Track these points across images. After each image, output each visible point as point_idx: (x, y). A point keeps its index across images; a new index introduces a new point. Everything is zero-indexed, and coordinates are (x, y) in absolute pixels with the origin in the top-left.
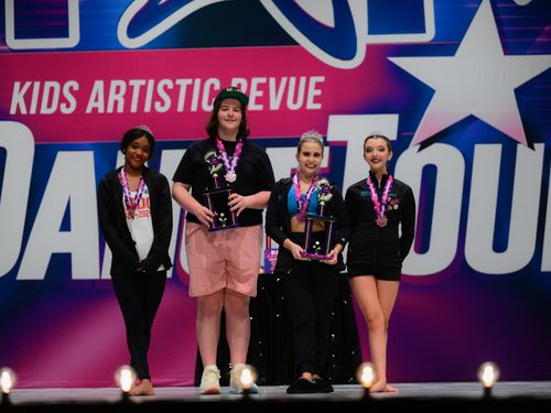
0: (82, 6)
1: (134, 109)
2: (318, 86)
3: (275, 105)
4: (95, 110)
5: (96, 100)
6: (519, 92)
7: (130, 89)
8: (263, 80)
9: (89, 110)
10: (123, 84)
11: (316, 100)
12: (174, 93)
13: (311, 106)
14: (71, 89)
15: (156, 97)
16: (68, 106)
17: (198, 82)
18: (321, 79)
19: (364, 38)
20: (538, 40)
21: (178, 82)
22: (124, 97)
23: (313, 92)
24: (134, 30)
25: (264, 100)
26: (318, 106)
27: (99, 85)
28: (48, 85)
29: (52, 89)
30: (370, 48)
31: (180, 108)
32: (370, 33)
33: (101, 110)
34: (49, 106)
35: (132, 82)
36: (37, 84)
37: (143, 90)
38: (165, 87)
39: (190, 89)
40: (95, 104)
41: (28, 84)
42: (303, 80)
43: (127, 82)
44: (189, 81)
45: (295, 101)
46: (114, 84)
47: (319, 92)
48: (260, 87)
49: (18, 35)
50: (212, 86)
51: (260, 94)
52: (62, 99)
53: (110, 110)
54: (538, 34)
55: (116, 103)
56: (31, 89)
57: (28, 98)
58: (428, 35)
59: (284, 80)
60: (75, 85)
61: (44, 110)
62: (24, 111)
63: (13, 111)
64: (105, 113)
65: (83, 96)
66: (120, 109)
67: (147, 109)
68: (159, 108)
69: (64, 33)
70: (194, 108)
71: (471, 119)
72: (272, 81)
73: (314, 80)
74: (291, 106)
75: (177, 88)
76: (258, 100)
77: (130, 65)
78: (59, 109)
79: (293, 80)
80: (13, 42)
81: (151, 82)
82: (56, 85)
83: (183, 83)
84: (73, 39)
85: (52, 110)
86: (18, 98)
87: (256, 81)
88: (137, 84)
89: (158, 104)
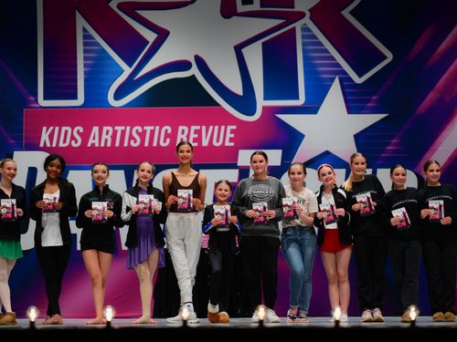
0: (86, 80)
1: (117, 144)
2: (232, 131)
3: (205, 143)
4: (93, 144)
5: (94, 139)
6: (356, 137)
7: (115, 132)
8: (198, 127)
9: (89, 145)
10: (110, 129)
11: (231, 140)
12: (142, 135)
13: (228, 144)
14: (78, 131)
15: (131, 137)
16: (76, 142)
17: (157, 128)
18: (234, 127)
19: (261, 102)
20: (369, 105)
21: (146, 128)
22: (112, 137)
23: (229, 135)
24: (118, 96)
25: (198, 140)
26: (232, 144)
27: (96, 130)
28: (64, 129)
29: (66, 132)
30: (265, 108)
31: (146, 144)
32: (265, 99)
33: (97, 145)
34: (65, 142)
35: (116, 128)
36: (57, 128)
37: (123, 133)
38: (137, 131)
39: (152, 132)
40: (93, 141)
41: (51, 128)
42: (223, 127)
43: (113, 128)
44: (152, 128)
45: (218, 141)
46: (105, 128)
47: (232, 136)
48: (196, 132)
49: (45, 98)
50: (166, 131)
51: (196, 136)
52: (73, 138)
53: (102, 145)
54: (369, 101)
55: (106, 140)
56: (53, 131)
57: (51, 137)
58: (301, 101)
59: (211, 128)
60: (81, 130)
61: (61, 145)
62: (48, 145)
63: (42, 145)
64: (99, 147)
65: (85, 136)
66: (109, 145)
67: (126, 144)
68: (133, 144)
69: (74, 97)
70: (155, 144)
71: (327, 153)
72: (204, 128)
73: (230, 128)
74: (215, 144)
75: (145, 132)
76: (195, 140)
77: (114, 117)
78: (70, 144)
79: (217, 127)
80: (42, 102)
81: (128, 128)
82: (69, 129)
83: (148, 129)
84: (80, 101)
85: (67, 144)
86: (45, 137)
87: (193, 128)
88: (119, 129)
89: (132, 142)
